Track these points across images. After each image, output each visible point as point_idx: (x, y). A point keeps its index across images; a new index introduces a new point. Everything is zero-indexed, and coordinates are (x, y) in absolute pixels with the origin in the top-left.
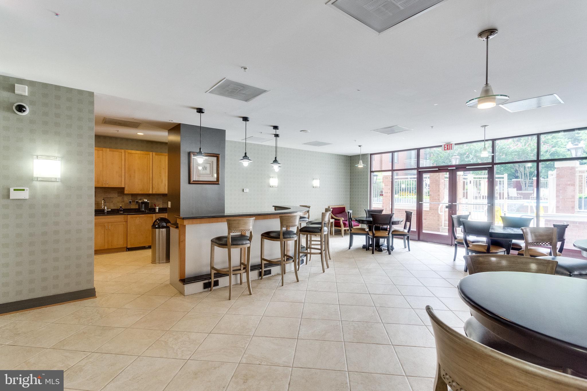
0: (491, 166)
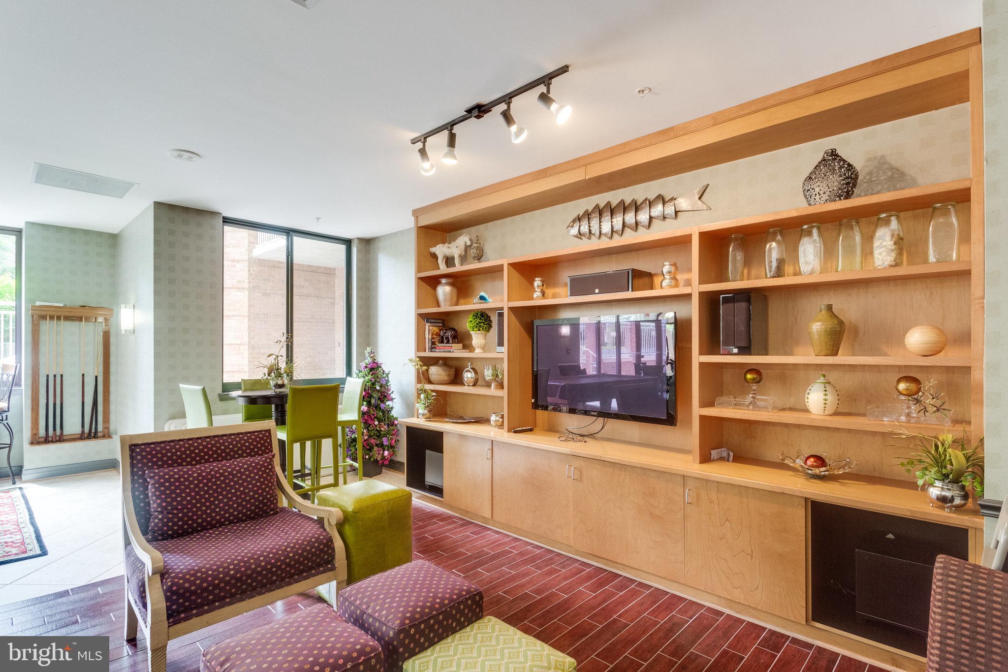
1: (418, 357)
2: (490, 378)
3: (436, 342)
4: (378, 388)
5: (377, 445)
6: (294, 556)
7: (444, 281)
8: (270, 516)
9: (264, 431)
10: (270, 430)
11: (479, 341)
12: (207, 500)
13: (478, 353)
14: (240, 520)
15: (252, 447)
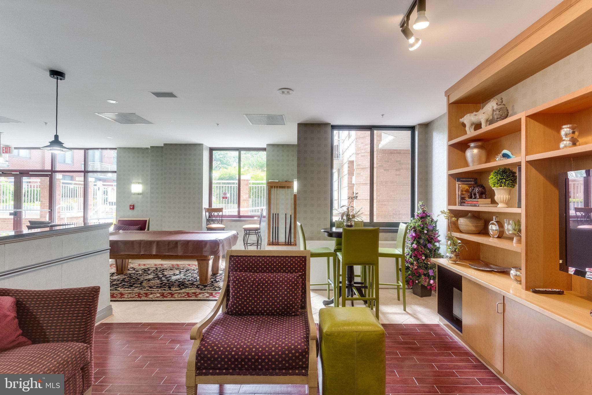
0: (50, 173)
1: (449, 210)
2: (510, 232)
3: (465, 197)
4: (426, 232)
5: (425, 275)
6: (275, 355)
7: (472, 145)
8: (292, 316)
9: (302, 257)
10: (306, 257)
11: (502, 196)
12: (256, 296)
13: (501, 207)
14: (273, 314)
15: (292, 266)
